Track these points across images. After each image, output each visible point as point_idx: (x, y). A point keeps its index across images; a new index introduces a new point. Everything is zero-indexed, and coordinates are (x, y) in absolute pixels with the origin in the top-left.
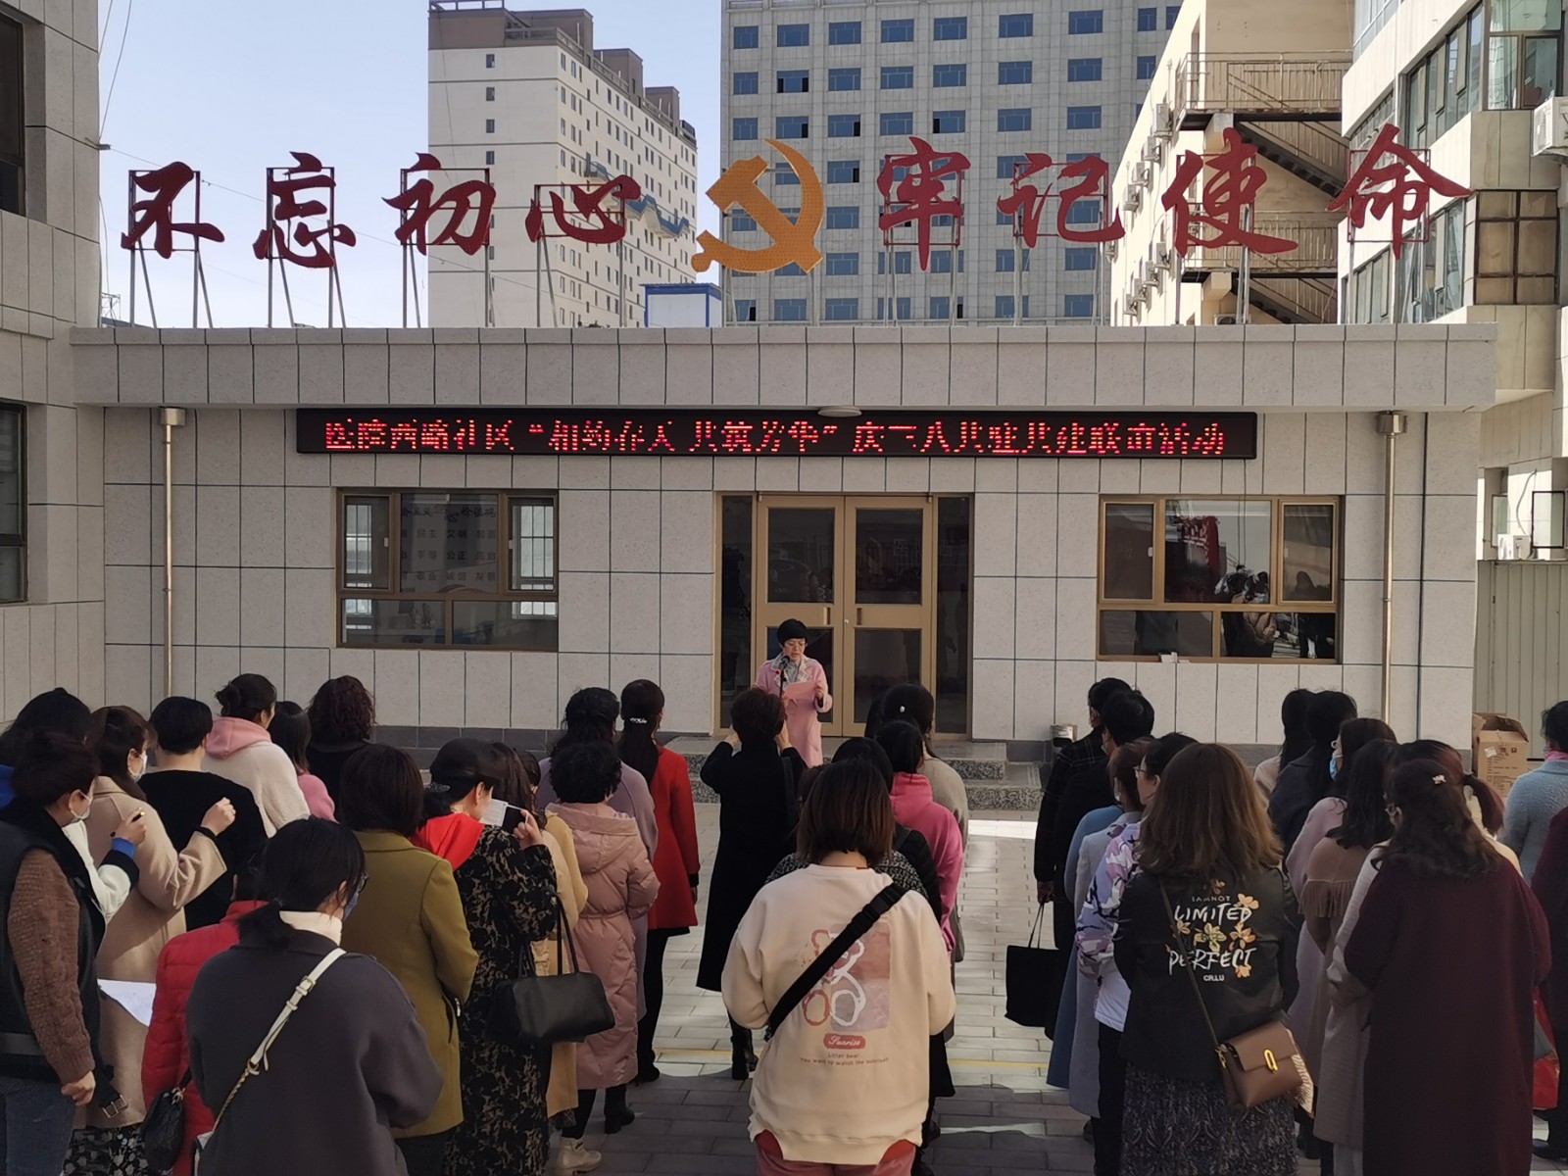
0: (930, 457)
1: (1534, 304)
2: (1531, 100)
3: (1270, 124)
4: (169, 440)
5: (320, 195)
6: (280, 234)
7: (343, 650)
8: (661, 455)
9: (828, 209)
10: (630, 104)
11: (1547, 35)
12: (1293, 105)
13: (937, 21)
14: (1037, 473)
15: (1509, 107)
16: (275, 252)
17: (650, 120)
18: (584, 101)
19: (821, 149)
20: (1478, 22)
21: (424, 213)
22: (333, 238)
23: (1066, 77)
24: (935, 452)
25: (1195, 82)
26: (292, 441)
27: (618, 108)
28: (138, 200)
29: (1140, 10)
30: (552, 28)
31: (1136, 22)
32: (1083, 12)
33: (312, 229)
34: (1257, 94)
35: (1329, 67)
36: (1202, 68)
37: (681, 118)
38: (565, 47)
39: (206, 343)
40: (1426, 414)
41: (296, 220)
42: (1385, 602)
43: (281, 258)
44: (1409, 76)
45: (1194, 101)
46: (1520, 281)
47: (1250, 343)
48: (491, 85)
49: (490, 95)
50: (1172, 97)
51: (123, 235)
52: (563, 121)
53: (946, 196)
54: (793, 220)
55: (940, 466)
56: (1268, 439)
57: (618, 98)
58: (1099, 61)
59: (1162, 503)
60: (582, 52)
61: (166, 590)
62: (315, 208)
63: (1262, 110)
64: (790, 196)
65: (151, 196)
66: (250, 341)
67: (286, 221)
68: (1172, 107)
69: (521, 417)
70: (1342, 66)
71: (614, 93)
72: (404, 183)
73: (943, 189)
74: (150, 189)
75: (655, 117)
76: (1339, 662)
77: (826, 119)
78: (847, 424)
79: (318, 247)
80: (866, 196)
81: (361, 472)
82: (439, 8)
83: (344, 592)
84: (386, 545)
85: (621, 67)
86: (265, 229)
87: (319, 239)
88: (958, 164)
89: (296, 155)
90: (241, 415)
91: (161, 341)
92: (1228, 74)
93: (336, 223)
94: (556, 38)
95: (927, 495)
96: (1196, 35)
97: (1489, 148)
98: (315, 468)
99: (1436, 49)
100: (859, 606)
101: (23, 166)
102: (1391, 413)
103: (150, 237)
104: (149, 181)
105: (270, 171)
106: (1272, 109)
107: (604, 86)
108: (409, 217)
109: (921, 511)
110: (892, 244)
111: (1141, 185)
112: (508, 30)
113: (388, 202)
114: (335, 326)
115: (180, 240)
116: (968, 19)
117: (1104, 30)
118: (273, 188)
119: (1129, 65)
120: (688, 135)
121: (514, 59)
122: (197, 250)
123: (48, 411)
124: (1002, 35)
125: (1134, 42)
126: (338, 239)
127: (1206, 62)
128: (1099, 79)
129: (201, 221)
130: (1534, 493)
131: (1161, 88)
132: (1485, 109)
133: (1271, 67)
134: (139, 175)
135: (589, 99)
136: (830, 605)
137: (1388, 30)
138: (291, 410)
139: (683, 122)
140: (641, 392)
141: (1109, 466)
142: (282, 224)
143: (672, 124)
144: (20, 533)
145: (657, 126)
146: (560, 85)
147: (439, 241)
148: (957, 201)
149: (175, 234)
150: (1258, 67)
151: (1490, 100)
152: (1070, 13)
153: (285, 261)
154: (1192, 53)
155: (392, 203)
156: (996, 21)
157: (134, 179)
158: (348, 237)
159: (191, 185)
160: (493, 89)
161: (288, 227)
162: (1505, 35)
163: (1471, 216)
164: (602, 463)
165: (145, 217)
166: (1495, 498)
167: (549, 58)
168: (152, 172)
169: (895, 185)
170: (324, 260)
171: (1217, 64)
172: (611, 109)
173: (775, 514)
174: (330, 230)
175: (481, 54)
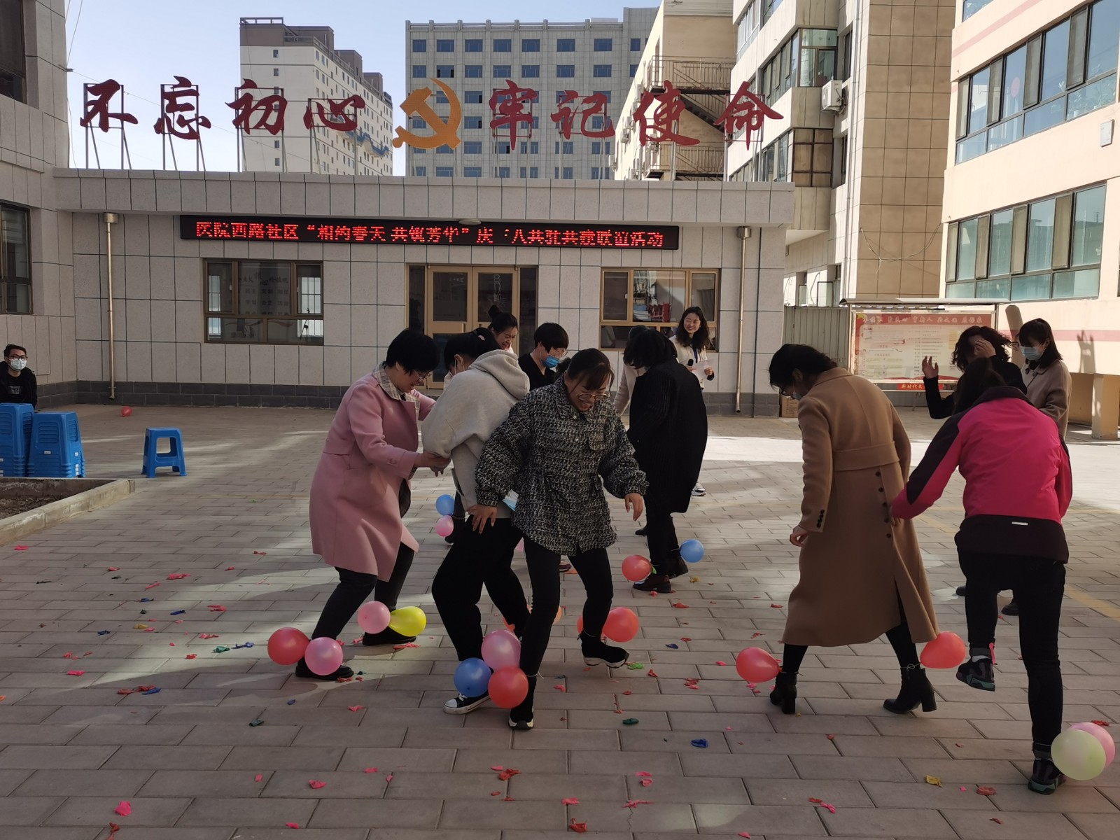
0: (516, 246)
1: (820, 187)
2: (821, 82)
3: (694, 95)
4: (109, 230)
5: (191, 100)
6: (169, 121)
7: (208, 344)
8: (377, 244)
9: (465, 117)
10: (355, 81)
11: (829, 49)
12: (706, 85)
13: (524, 41)
14: (570, 255)
15: (811, 86)
16: (166, 130)
17: (367, 91)
18: (330, 79)
19: (460, 84)
20: (796, 41)
21: (248, 112)
22: (198, 124)
23: (592, 74)
24: (519, 244)
25: (657, 71)
26: (178, 233)
27: (348, 83)
28: (89, 100)
29: (632, 40)
30: (311, 37)
31: (630, 46)
32: (602, 39)
33: (186, 118)
34: (688, 79)
35: (724, 66)
36: (661, 63)
37: (384, 90)
38: (318, 47)
39: (129, 178)
40: (761, 228)
41: (177, 114)
42: (740, 321)
43: (169, 134)
44: (763, 70)
45: (656, 81)
46: (814, 175)
47: (676, 189)
48: (276, 67)
49: (276, 73)
50: (646, 81)
51: (81, 118)
52: (318, 89)
53: (525, 111)
54: (446, 122)
55: (521, 251)
56: (684, 239)
57: (348, 78)
58: (610, 66)
59: (632, 271)
60: (328, 51)
61: (109, 311)
62: (188, 107)
63: (691, 87)
64: (444, 110)
65: (97, 98)
66: (154, 177)
67: (172, 114)
68: (646, 86)
69: (302, 221)
70: (731, 66)
71: (346, 75)
72: (237, 95)
73: (522, 108)
74: (96, 94)
75: (369, 89)
76: (718, 351)
77: (464, 93)
78: (475, 228)
79: (190, 128)
80: (485, 111)
81: (215, 250)
82: (246, 22)
83: (207, 314)
84: (231, 289)
85: (350, 60)
86: (160, 117)
87: (191, 124)
88: (532, 95)
89: (177, 78)
90: (149, 218)
91: (104, 176)
92: (674, 68)
93: (200, 115)
94: (313, 43)
95: (515, 266)
96: (658, 47)
97: (800, 106)
98: (191, 247)
99: (776, 55)
100: (480, 323)
101: (25, 78)
102: (744, 227)
103: (96, 120)
104: (95, 89)
105: (163, 86)
106: (695, 87)
107: (340, 71)
108: (240, 113)
109: (511, 275)
110: (497, 136)
111: (630, 129)
112: (286, 37)
113: (228, 104)
114: (200, 170)
115: (113, 122)
116: (541, 41)
117: (613, 49)
118: (164, 95)
119: (626, 69)
120: (388, 100)
121: (289, 53)
122: (122, 128)
123: (42, 212)
124: (558, 50)
125: (629, 57)
126: (201, 124)
127: (663, 61)
128: (610, 76)
129: (125, 112)
130: (818, 282)
131: (641, 76)
132: (799, 86)
133: (695, 65)
134: (89, 86)
135: (332, 78)
136: (465, 323)
137: (753, 45)
138: (177, 216)
139: (385, 93)
140: (367, 210)
141: (606, 252)
142: (170, 115)
143: (378, 94)
144: (28, 277)
145: (370, 94)
146: (316, 69)
147: (257, 127)
148: (530, 114)
149: (111, 119)
150: (689, 65)
151: (801, 81)
152: (595, 40)
153: (172, 135)
154: (656, 56)
155: (231, 105)
156: (555, 42)
157: (87, 88)
158: (206, 123)
159: (119, 93)
160: (277, 69)
161: (174, 117)
162: (810, 48)
163: (791, 141)
164: (346, 248)
165: (93, 109)
166: (801, 287)
167: (308, 53)
168: (96, 85)
169: (498, 106)
170: (193, 135)
171: (668, 62)
172: (345, 83)
173: (436, 275)
174: (197, 119)
175: (271, 49)
